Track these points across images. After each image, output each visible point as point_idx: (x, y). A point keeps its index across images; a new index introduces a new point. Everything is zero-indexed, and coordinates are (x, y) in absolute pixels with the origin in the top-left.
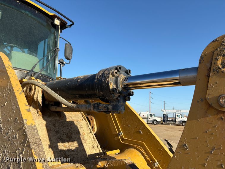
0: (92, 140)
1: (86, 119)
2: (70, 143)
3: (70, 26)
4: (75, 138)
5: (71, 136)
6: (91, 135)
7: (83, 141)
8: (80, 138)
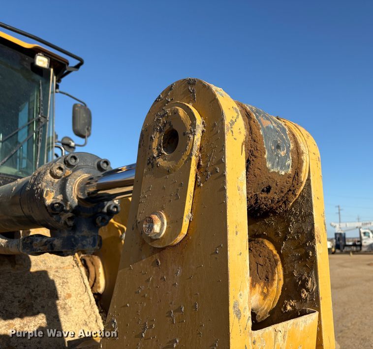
0: (87, 308)
1: (80, 264)
2: (26, 320)
3: (77, 67)
4: (43, 307)
5: (33, 304)
6: (85, 297)
7: (61, 313)
8: (55, 306)
